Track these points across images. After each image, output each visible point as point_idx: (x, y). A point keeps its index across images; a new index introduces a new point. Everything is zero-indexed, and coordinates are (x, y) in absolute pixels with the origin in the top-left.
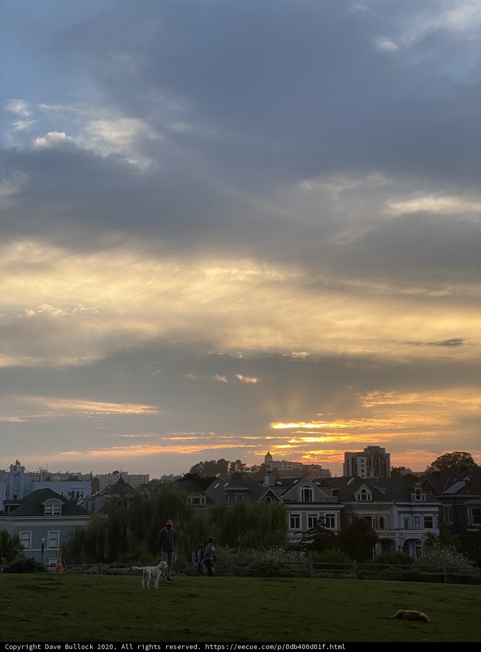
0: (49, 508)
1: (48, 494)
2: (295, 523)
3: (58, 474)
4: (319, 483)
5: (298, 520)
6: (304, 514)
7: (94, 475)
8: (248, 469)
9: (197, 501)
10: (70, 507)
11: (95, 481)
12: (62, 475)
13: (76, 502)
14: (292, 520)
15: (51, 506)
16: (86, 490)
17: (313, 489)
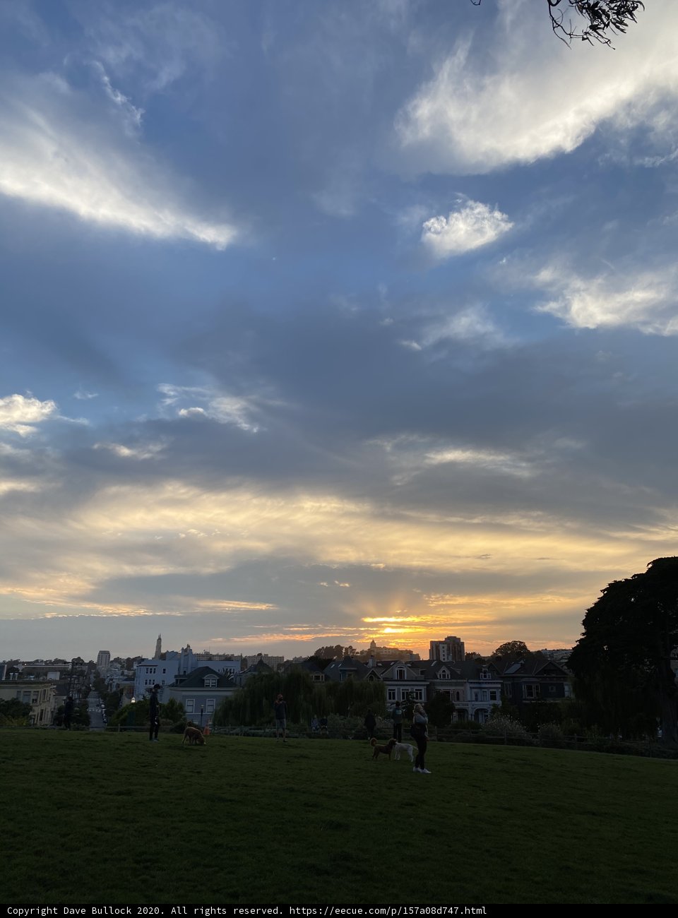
0: (208, 681)
1: (207, 670)
2: (392, 695)
3: (217, 655)
4: (409, 665)
5: (394, 693)
6: (399, 689)
7: (244, 656)
8: (357, 653)
9: (317, 678)
10: (224, 681)
11: (244, 661)
12: (220, 656)
13: (229, 677)
14: (390, 693)
15: (210, 680)
16: (236, 668)
17: (405, 669)
